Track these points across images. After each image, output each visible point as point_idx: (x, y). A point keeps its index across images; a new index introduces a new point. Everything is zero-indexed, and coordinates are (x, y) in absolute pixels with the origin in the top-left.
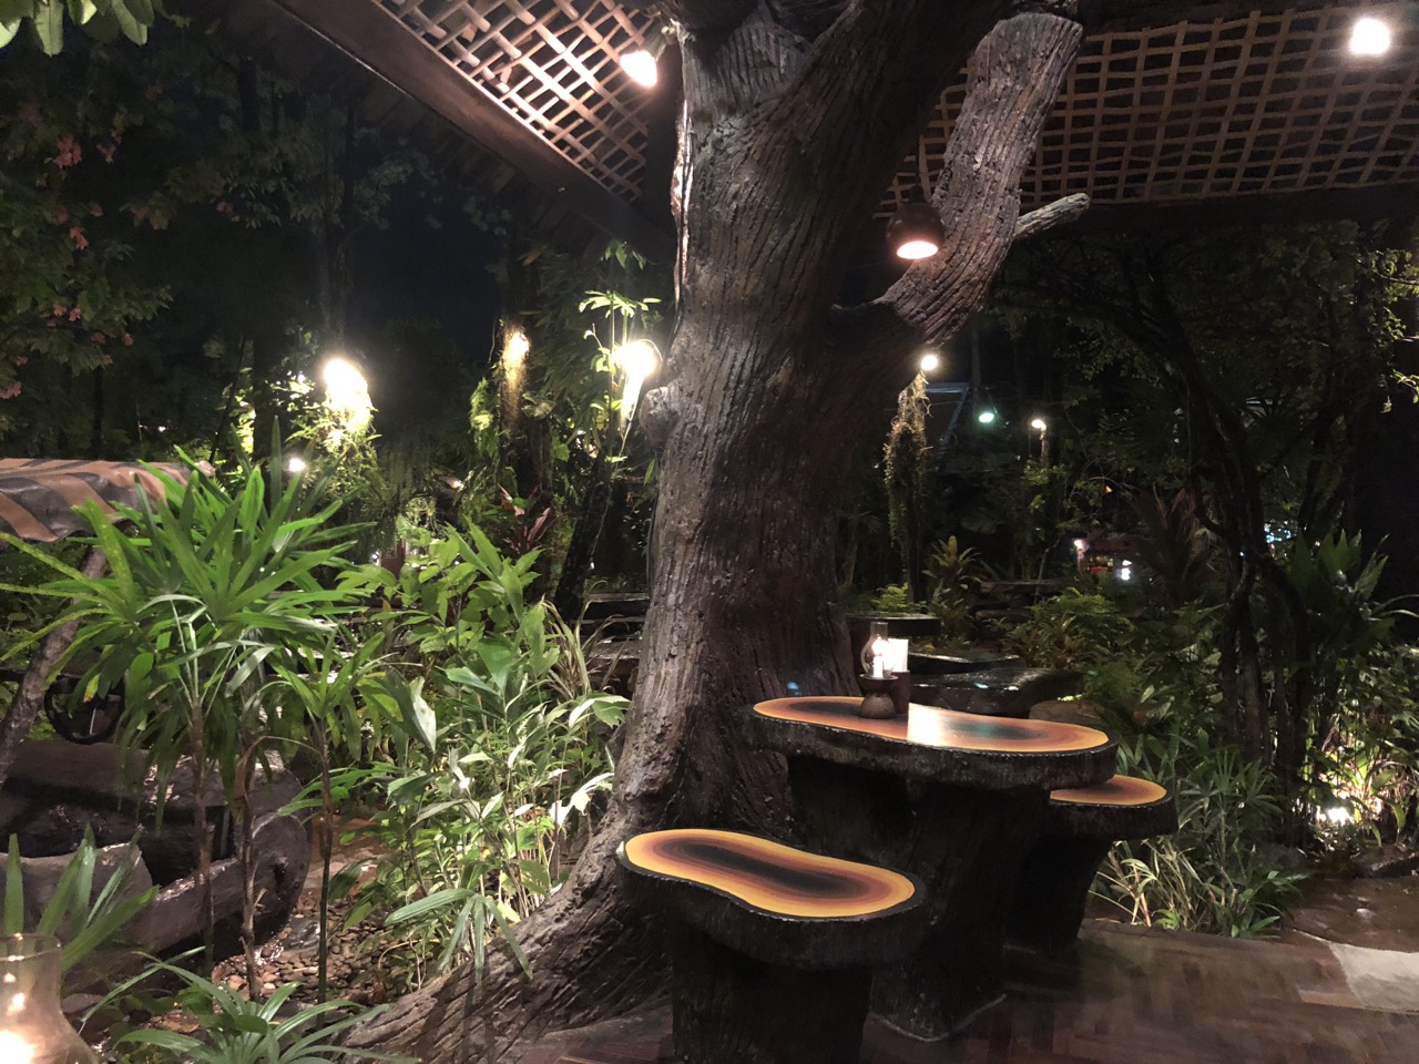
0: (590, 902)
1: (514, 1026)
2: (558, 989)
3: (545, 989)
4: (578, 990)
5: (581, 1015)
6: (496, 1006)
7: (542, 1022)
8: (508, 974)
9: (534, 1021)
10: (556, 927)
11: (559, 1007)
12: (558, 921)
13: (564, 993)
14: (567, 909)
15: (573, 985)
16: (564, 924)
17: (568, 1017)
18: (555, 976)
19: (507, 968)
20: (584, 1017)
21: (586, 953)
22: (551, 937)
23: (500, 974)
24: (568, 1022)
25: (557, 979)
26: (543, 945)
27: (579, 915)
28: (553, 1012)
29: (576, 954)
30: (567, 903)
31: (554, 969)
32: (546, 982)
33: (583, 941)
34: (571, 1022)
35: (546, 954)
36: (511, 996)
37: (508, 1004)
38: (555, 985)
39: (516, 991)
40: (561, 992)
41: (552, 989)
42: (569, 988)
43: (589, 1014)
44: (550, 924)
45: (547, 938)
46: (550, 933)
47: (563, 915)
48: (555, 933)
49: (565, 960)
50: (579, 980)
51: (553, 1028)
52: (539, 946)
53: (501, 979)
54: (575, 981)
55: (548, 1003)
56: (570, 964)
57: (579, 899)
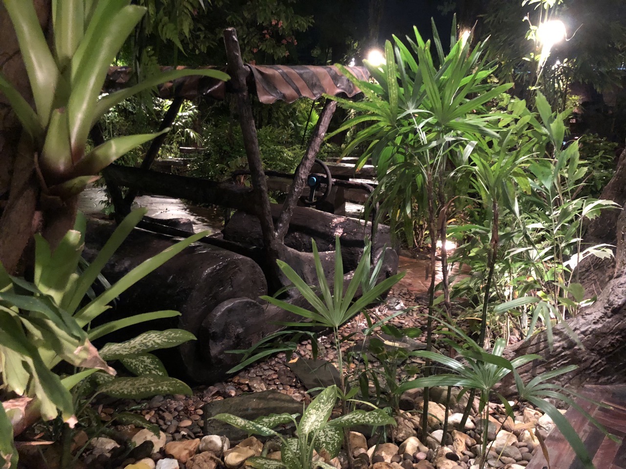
0: (617, 316)
1: (566, 377)
2: (594, 361)
3: (585, 361)
4: (605, 364)
5: (606, 378)
6: (555, 364)
7: (583, 378)
8: (564, 348)
9: (578, 376)
10: (594, 327)
11: (594, 371)
12: (595, 323)
13: (597, 365)
14: (601, 318)
15: (603, 361)
16: (600, 326)
17: (598, 378)
18: (592, 354)
19: (563, 345)
20: (608, 380)
21: (612, 345)
22: (591, 332)
23: (559, 347)
24: (598, 381)
25: (593, 356)
26: (586, 336)
27: (608, 322)
28: (590, 374)
29: (606, 344)
30: (601, 314)
31: (592, 350)
32: (587, 356)
33: (610, 338)
34: (600, 381)
35: (588, 341)
36: (564, 360)
37: (562, 364)
38: (593, 359)
39: (568, 358)
40: (595, 364)
41: (590, 361)
42: (600, 362)
43: (611, 378)
44: (590, 324)
45: (588, 332)
46: (590, 330)
47: (598, 320)
48: (594, 330)
49: (599, 346)
50: (606, 358)
51: (589, 383)
52: (582, 336)
53: (559, 350)
54: (604, 359)
55: (588, 368)
56: (602, 349)
57: (609, 312)
